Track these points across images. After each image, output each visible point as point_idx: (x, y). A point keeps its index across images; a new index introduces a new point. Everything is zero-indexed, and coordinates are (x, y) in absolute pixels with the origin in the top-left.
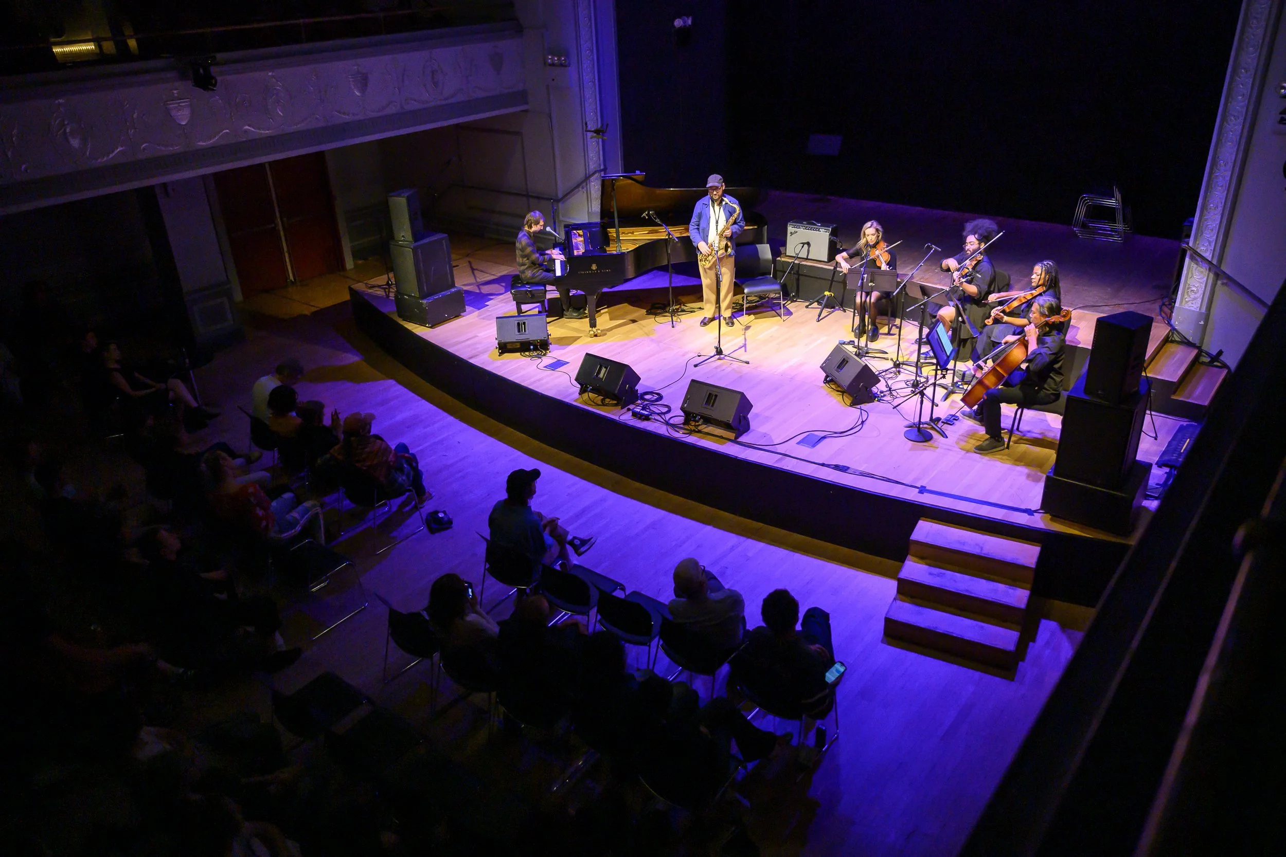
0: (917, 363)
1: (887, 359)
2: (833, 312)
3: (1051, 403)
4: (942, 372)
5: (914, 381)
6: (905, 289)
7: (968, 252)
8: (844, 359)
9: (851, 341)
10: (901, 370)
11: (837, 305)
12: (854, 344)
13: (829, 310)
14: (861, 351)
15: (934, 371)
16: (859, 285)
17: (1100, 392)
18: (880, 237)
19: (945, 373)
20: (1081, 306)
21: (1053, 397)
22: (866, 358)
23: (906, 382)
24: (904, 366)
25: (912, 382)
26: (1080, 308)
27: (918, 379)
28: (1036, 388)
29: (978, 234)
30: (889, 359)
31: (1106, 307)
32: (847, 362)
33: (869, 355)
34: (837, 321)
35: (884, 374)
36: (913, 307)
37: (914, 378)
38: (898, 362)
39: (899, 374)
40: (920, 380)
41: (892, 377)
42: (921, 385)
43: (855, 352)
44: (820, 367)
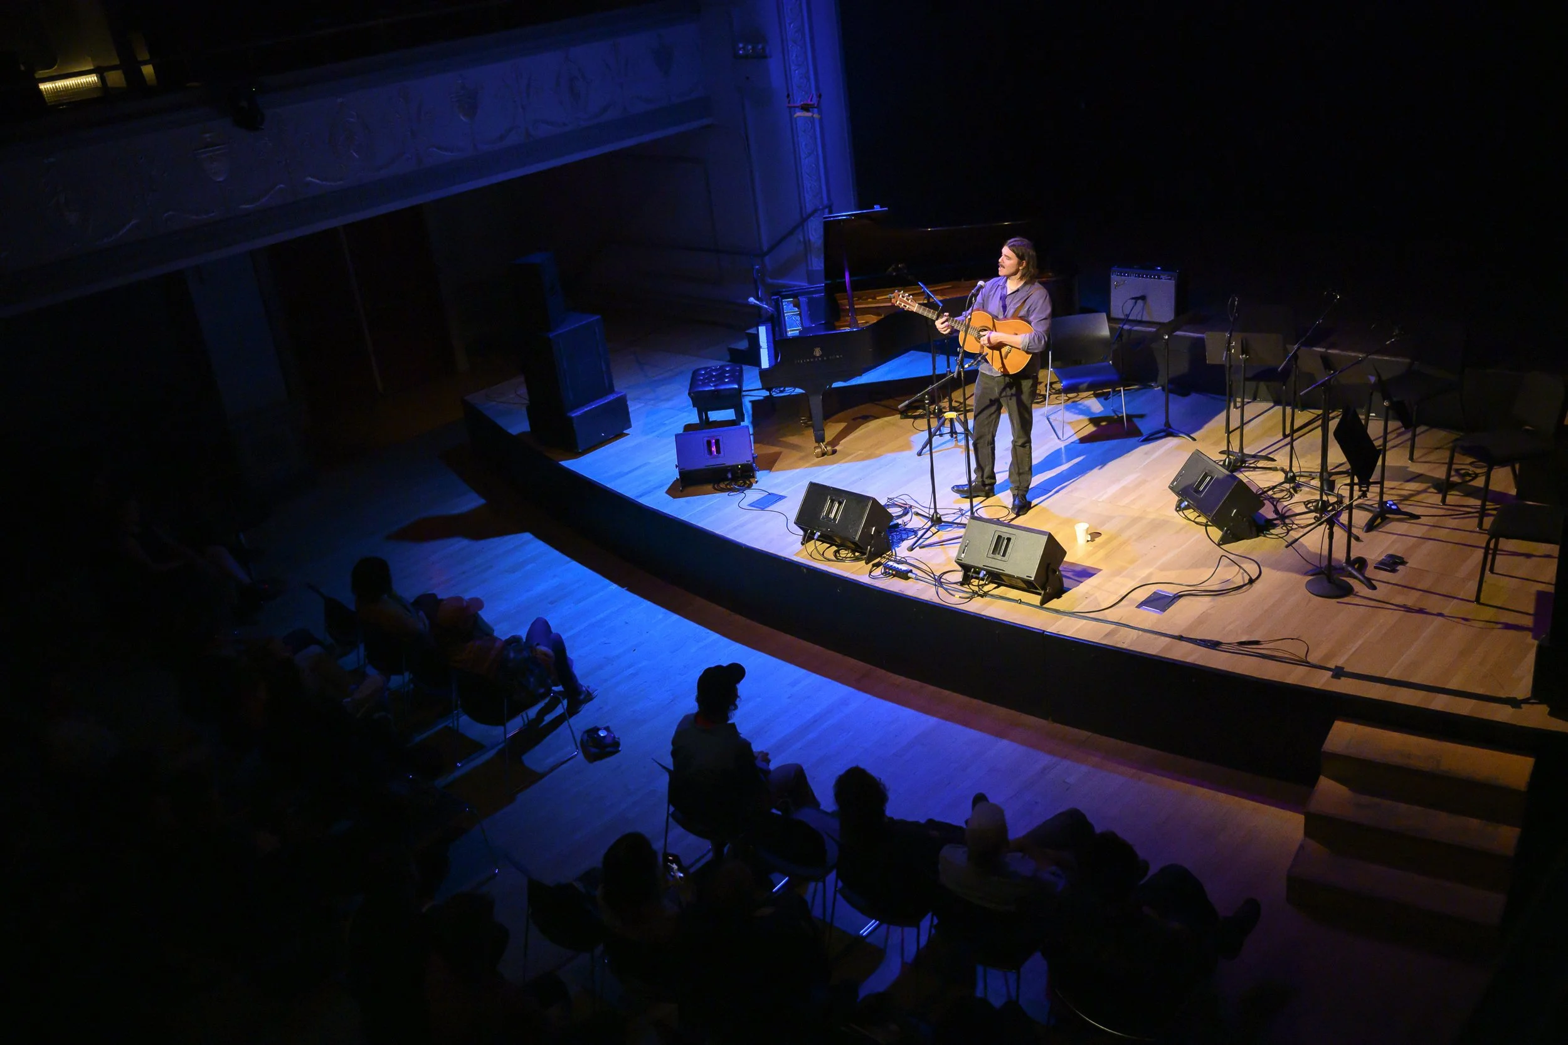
0: (1322, 473)
1: (1274, 469)
4: (1360, 487)
5: (1319, 504)
8: (1206, 473)
10: (1298, 485)
14: (1232, 459)
15: (1348, 487)
19: (1365, 489)
22: (1243, 469)
23: (1306, 503)
24: (1304, 480)
25: (1316, 504)
27: (1325, 498)
30: (1279, 469)
32: (1212, 477)
33: (1248, 465)
35: (1270, 493)
36: (1310, 388)
37: (1318, 497)
38: (1292, 474)
39: (1295, 492)
40: (1328, 500)
41: (1283, 498)
42: (1330, 508)
43: (1221, 461)
44: (1169, 487)
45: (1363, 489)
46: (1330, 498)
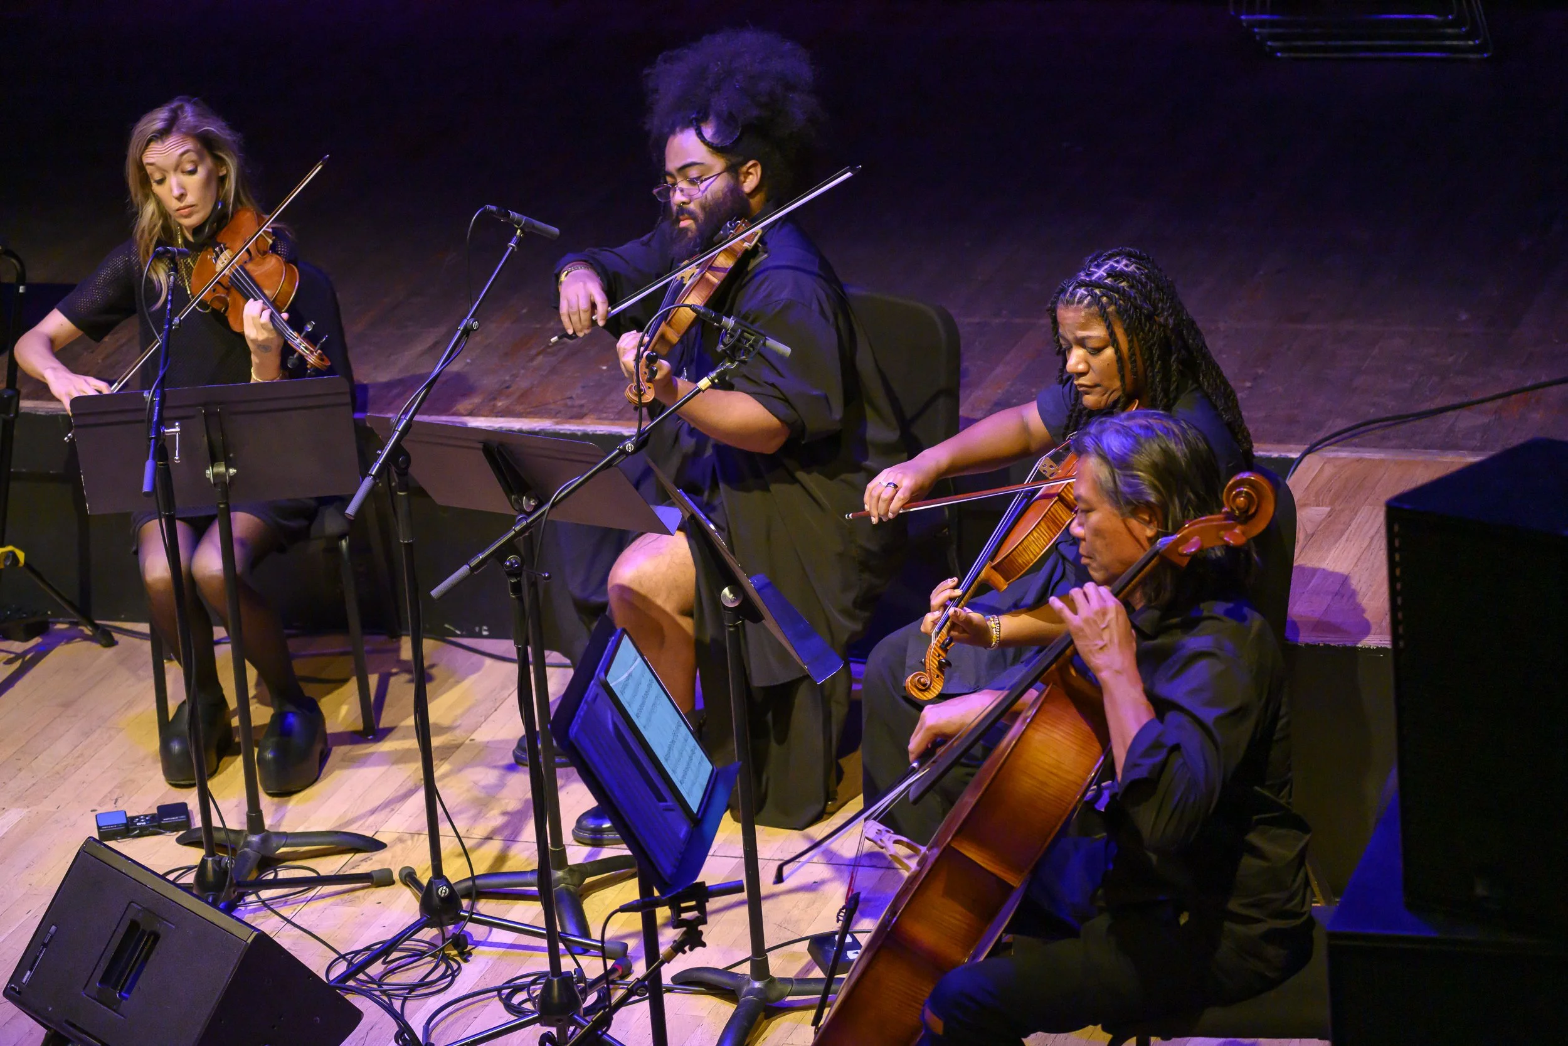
0: (543, 872)
1: (381, 880)
2: (41, 653)
3: (1272, 984)
4: (677, 910)
5: (547, 988)
6: (403, 473)
7: (683, 224)
8: (134, 925)
9: (166, 810)
10: (470, 927)
11: (59, 615)
12: (187, 824)
13: (17, 646)
14: (226, 859)
15: (637, 917)
16: (146, 488)
17: (1480, 890)
18: (231, 185)
19: (693, 914)
20: (1340, 424)
21: (1272, 952)
22: (266, 894)
23: (507, 992)
24: (486, 907)
25: (537, 990)
26: (1338, 438)
27: (567, 964)
28: (1183, 920)
29: (719, 117)
30: (396, 877)
31: (1465, 412)
32: (156, 937)
33: (283, 874)
34: (67, 705)
35: (377, 969)
36: (464, 570)
37: (541, 962)
38: (443, 891)
39: (466, 956)
40: (579, 970)
41: (423, 983)
42: (592, 998)
43: (189, 869)
44: (7, 993)
45: (684, 916)
46: (584, 960)
